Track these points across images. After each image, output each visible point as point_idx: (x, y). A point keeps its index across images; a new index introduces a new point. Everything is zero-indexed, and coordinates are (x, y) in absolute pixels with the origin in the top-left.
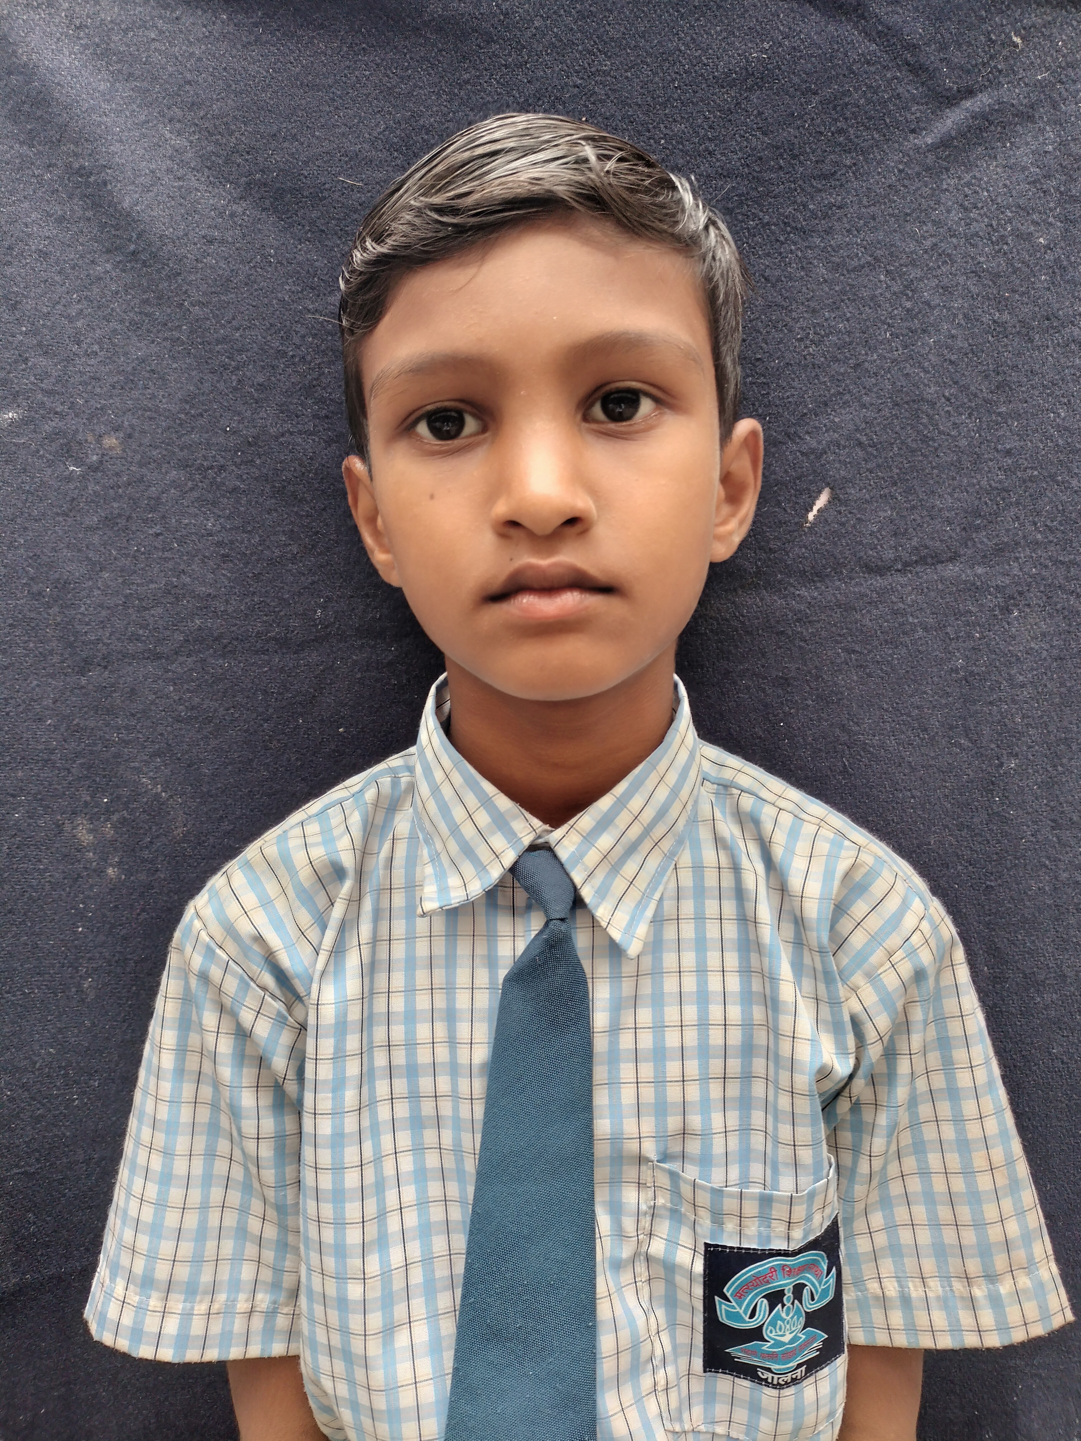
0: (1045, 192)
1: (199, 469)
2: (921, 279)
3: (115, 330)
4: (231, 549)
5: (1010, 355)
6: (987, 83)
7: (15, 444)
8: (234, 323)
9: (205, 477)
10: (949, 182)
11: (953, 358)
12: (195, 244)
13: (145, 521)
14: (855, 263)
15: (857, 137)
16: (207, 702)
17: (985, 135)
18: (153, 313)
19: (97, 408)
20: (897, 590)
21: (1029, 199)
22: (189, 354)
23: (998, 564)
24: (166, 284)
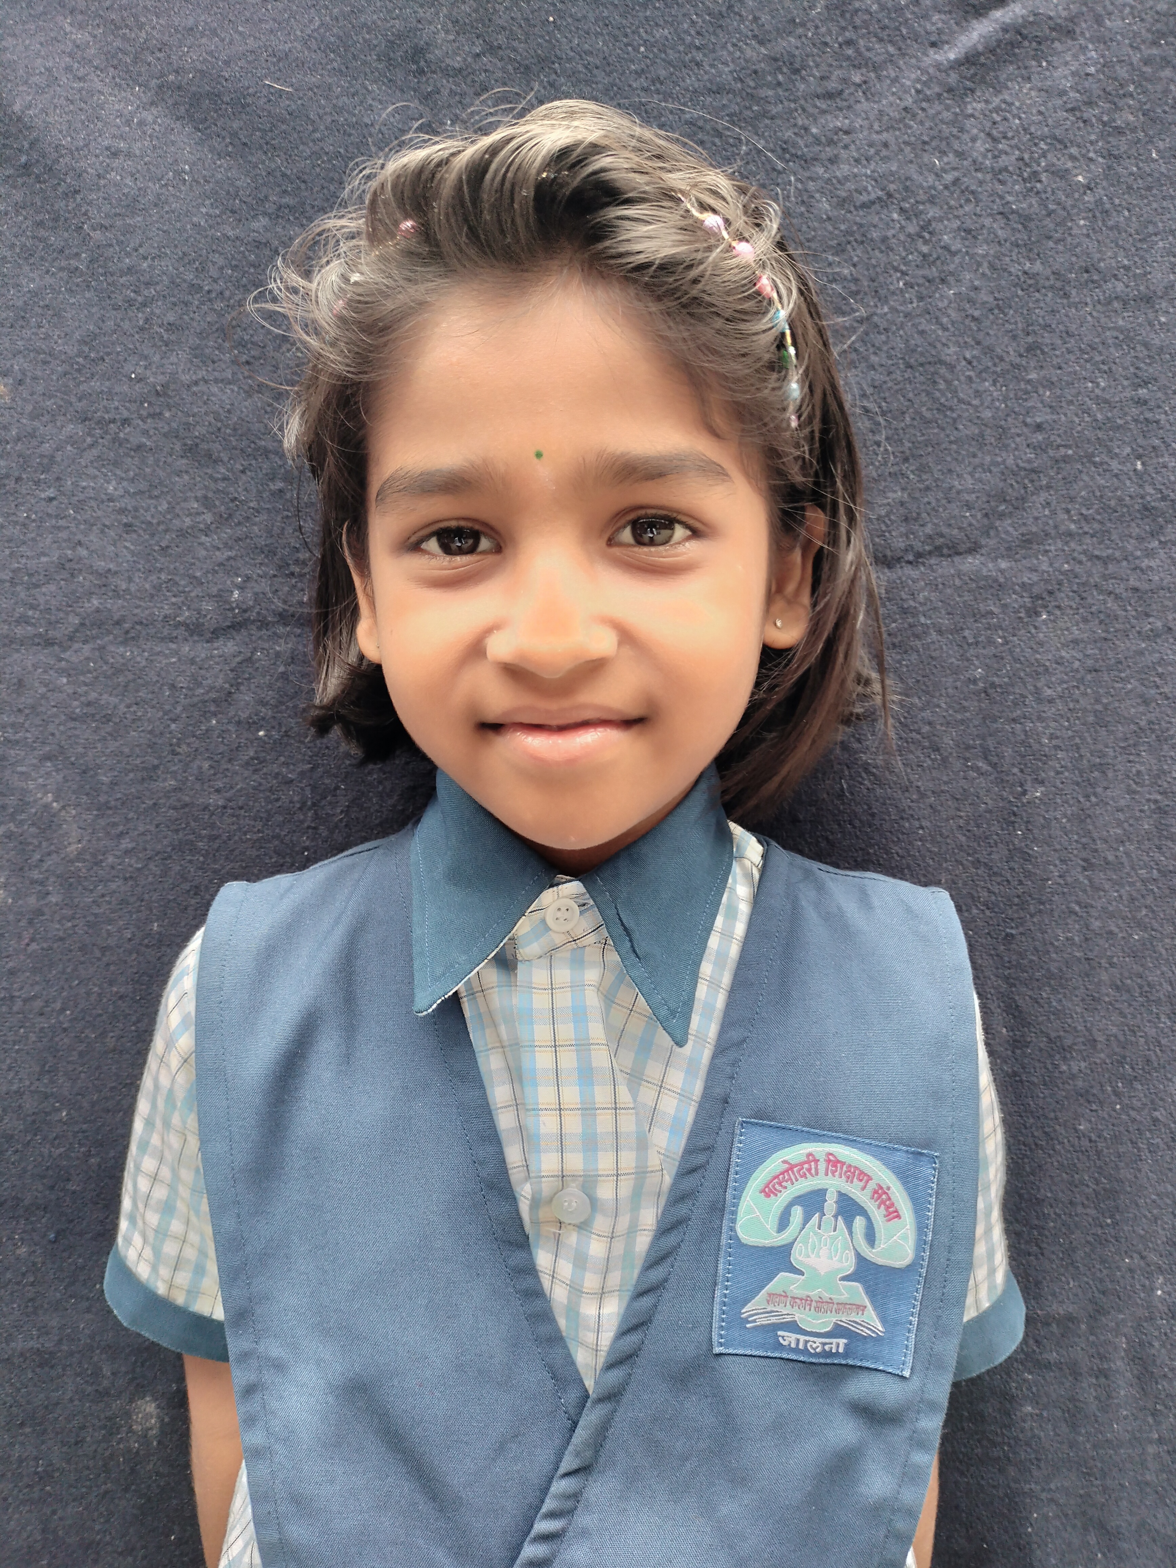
0: (1085, 122)
1: (99, 422)
2: (941, 220)
3: (4, 257)
4: (135, 517)
5: (1042, 313)
8: (141, 251)
9: (106, 433)
10: (974, 106)
11: (977, 314)
12: (97, 156)
13: (37, 483)
14: (864, 198)
15: (869, 50)
16: (105, 696)
17: (1017, 51)
18: (48, 238)
20: (908, 585)
21: (1067, 130)
22: (88, 286)
23: (1025, 558)
24: (62, 204)
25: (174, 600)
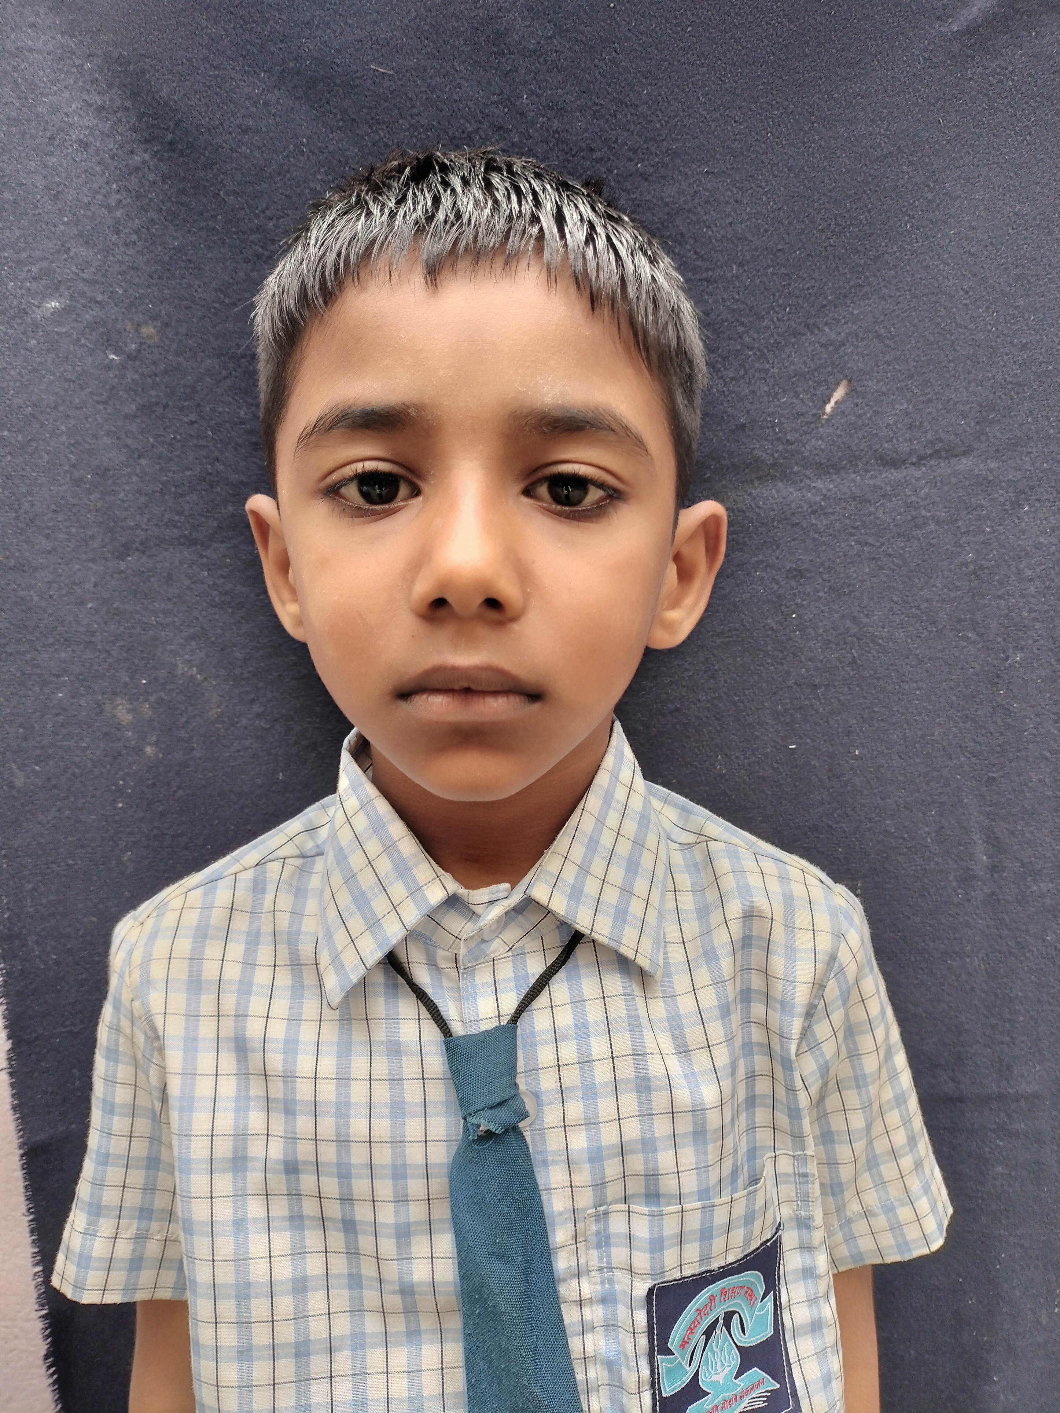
1: (232, 357)
3: (152, 221)
7: (58, 333)
9: (239, 366)
10: (974, 71)
11: (973, 250)
12: (230, 133)
13: (181, 409)
14: (878, 153)
15: (883, 24)
16: (239, 587)
17: (1010, 23)
18: (190, 203)
19: (136, 298)
20: (911, 483)
22: (223, 243)
23: (1010, 459)
24: (202, 174)
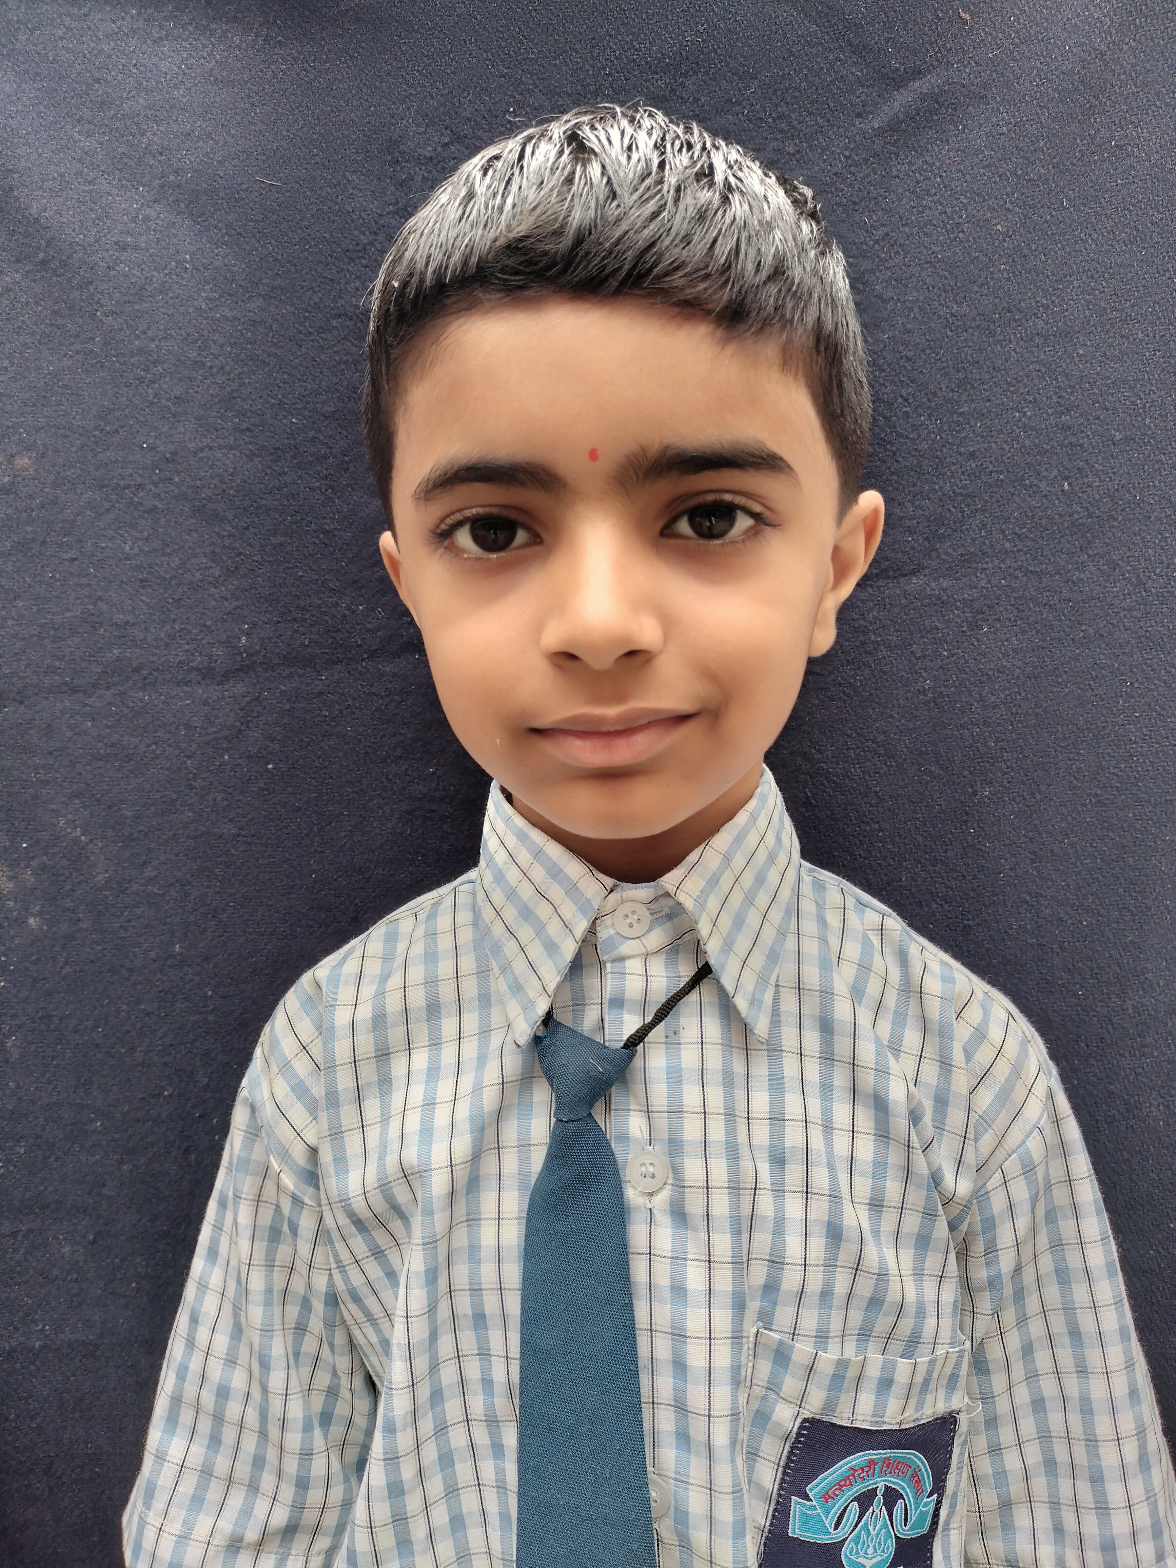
0: (1001, 176)
3: (26, 344)
4: (150, 573)
6: (935, 64)
8: (149, 333)
11: (910, 354)
12: (107, 251)
13: (60, 546)
16: (126, 738)
18: (65, 325)
19: (8, 427)
20: (858, 606)
21: (984, 184)
22: (102, 367)
23: (964, 576)
24: (77, 294)
25: (187, 647)
